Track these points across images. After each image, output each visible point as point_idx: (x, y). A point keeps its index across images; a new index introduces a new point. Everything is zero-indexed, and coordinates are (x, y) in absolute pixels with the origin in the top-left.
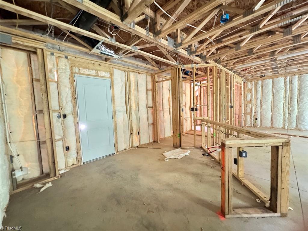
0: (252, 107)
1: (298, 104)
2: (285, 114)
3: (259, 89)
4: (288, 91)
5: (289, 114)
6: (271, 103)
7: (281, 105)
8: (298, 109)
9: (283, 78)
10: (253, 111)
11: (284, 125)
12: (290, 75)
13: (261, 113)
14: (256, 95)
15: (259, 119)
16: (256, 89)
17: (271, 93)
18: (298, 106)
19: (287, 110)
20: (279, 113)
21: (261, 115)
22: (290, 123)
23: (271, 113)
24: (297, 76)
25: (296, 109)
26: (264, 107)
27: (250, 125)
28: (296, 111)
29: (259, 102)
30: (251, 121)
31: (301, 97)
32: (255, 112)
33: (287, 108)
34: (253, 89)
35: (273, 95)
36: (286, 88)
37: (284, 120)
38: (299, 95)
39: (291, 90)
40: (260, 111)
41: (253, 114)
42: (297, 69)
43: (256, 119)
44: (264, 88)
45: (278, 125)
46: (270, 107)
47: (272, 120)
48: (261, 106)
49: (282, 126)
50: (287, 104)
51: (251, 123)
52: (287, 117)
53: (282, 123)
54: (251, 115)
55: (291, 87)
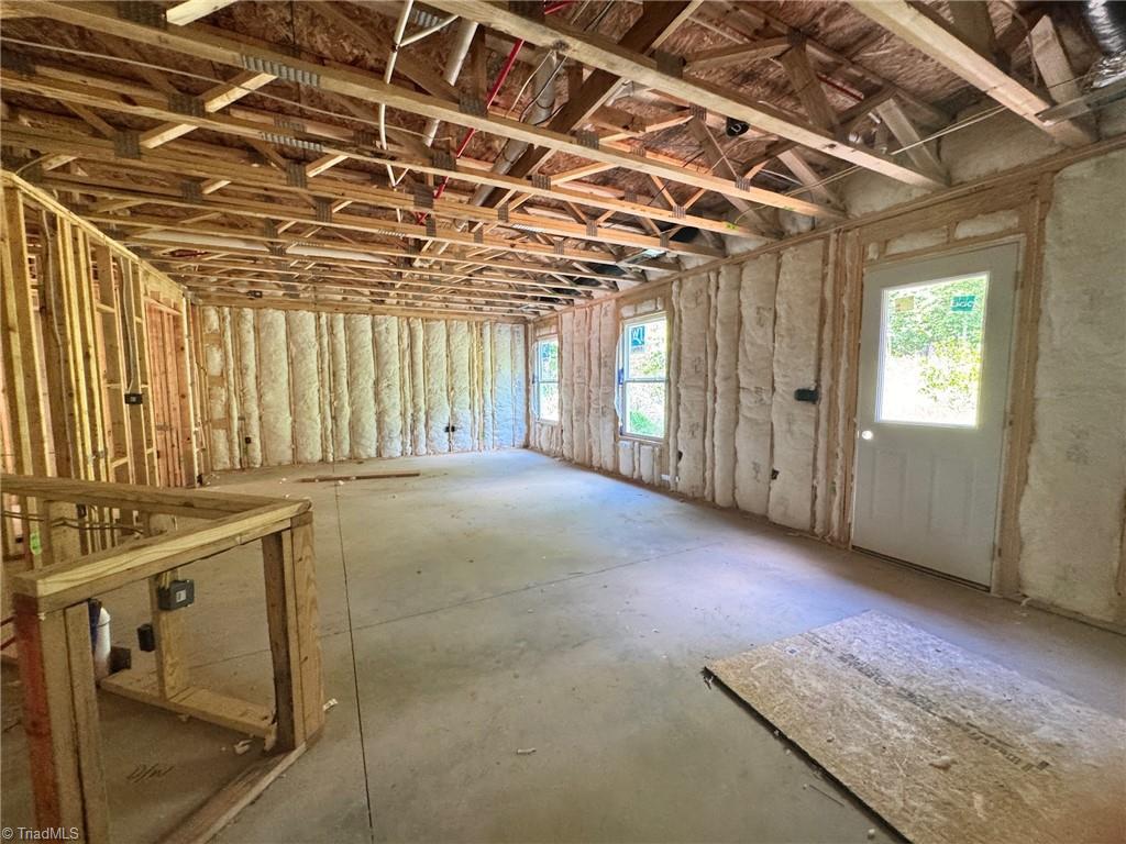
0: (229, 399)
1: (350, 392)
2: (323, 420)
3: (250, 337)
4: (327, 355)
5: (334, 418)
6: (285, 386)
7: (313, 393)
8: (352, 404)
9: (312, 315)
10: (235, 414)
11: (324, 451)
12: (326, 309)
13: (260, 418)
14: (239, 359)
15: (256, 441)
16: (237, 335)
17: (284, 355)
18: (350, 397)
19: (327, 408)
20: (310, 418)
21: (261, 426)
22: (338, 444)
23: (290, 420)
24: (341, 316)
25: (346, 404)
26: (269, 398)
27: (228, 466)
28: (347, 411)
29: (251, 380)
30: (231, 450)
31: (354, 373)
32: (241, 418)
33: (327, 402)
34: (228, 334)
35: (291, 363)
36: (320, 344)
37: (324, 437)
38: (351, 368)
39: (333, 353)
40: (256, 415)
41: (236, 424)
42: (339, 297)
43: (248, 441)
44: (262, 335)
45: (311, 453)
46: (285, 400)
47: (294, 440)
48: (260, 397)
49: (318, 456)
50: (327, 392)
51: (231, 458)
52: (330, 428)
53: (319, 445)
54: (229, 429)
55: (333, 344)
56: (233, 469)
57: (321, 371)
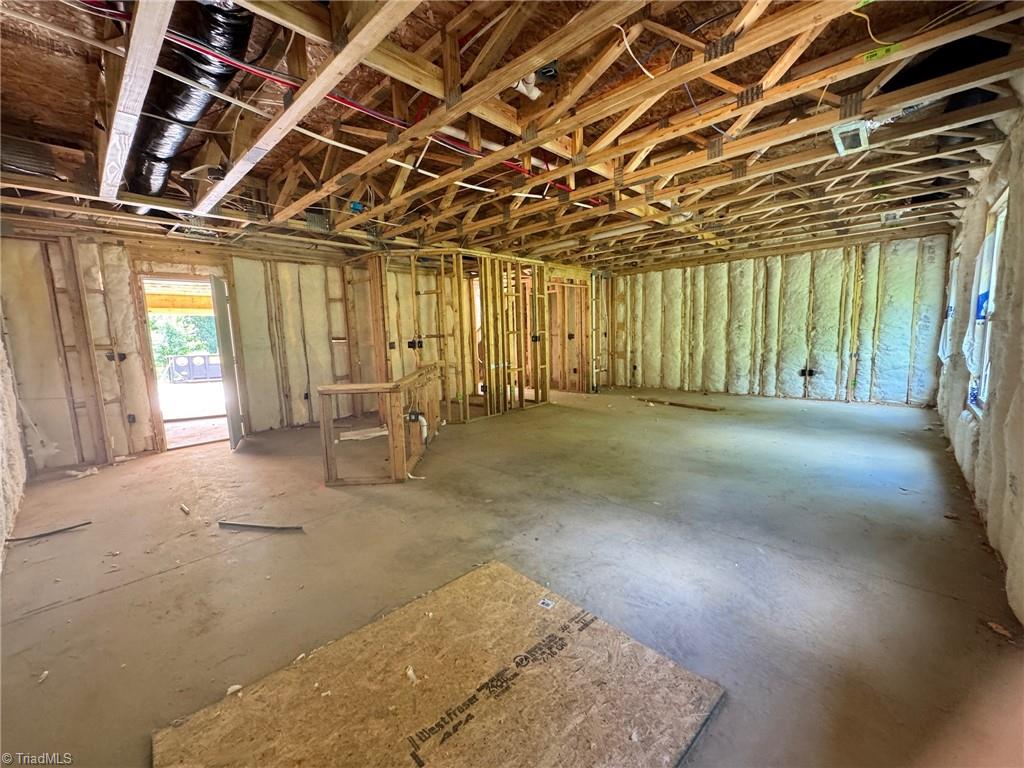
0: (626, 338)
1: (705, 332)
2: (683, 355)
3: (640, 294)
4: (689, 302)
5: (691, 355)
6: (659, 329)
7: (677, 333)
8: (705, 344)
9: (680, 271)
10: (629, 349)
11: (682, 381)
12: (691, 264)
13: (643, 352)
14: (633, 310)
15: (639, 369)
16: (633, 294)
17: (660, 305)
18: (705, 337)
19: (687, 346)
20: (674, 354)
21: (643, 359)
22: (693, 377)
23: (660, 355)
24: (703, 267)
25: (701, 344)
26: (648, 338)
27: (623, 383)
28: (701, 348)
29: (639, 325)
30: (626, 373)
31: (709, 317)
32: (632, 352)
33: (687, 342)
34: (629, 294)
35: (664, 312)
36: (685, 294)
37: (683, 370)
38: (707, 312)
39: (694, 301)
40: (640, 350)
41: (629, 354)
42: (702, 251)
43: (635, 368)
44: (647, 292)
45: (672, 381)
46: (658, 339)
47: (662, 370)
48: (643, 337)
49: (678, 384)
50: (688, 333)
51: (626, 379)
52: (687, 362)
53: (678, 376)
54: (625, 359)
55: (694, 293)
56: (626, 386)
57: (684, 316)
